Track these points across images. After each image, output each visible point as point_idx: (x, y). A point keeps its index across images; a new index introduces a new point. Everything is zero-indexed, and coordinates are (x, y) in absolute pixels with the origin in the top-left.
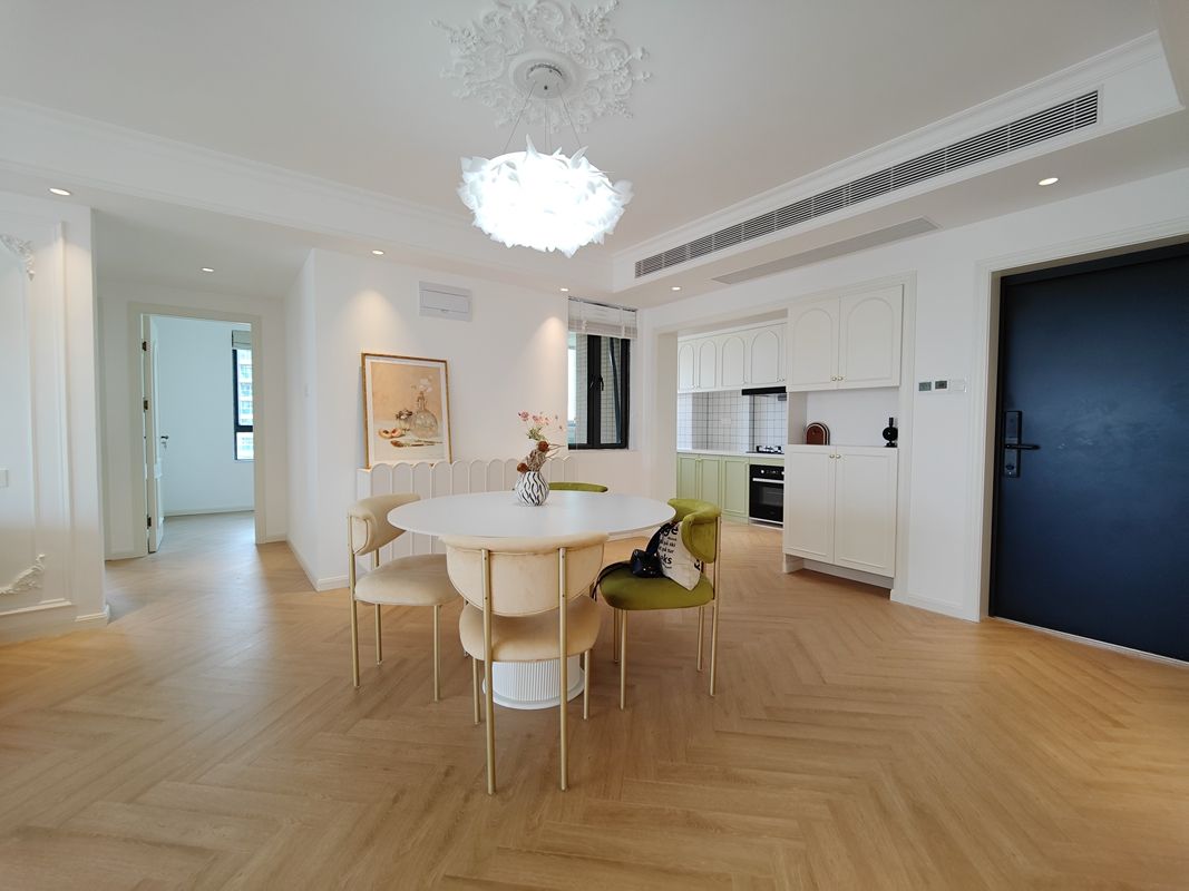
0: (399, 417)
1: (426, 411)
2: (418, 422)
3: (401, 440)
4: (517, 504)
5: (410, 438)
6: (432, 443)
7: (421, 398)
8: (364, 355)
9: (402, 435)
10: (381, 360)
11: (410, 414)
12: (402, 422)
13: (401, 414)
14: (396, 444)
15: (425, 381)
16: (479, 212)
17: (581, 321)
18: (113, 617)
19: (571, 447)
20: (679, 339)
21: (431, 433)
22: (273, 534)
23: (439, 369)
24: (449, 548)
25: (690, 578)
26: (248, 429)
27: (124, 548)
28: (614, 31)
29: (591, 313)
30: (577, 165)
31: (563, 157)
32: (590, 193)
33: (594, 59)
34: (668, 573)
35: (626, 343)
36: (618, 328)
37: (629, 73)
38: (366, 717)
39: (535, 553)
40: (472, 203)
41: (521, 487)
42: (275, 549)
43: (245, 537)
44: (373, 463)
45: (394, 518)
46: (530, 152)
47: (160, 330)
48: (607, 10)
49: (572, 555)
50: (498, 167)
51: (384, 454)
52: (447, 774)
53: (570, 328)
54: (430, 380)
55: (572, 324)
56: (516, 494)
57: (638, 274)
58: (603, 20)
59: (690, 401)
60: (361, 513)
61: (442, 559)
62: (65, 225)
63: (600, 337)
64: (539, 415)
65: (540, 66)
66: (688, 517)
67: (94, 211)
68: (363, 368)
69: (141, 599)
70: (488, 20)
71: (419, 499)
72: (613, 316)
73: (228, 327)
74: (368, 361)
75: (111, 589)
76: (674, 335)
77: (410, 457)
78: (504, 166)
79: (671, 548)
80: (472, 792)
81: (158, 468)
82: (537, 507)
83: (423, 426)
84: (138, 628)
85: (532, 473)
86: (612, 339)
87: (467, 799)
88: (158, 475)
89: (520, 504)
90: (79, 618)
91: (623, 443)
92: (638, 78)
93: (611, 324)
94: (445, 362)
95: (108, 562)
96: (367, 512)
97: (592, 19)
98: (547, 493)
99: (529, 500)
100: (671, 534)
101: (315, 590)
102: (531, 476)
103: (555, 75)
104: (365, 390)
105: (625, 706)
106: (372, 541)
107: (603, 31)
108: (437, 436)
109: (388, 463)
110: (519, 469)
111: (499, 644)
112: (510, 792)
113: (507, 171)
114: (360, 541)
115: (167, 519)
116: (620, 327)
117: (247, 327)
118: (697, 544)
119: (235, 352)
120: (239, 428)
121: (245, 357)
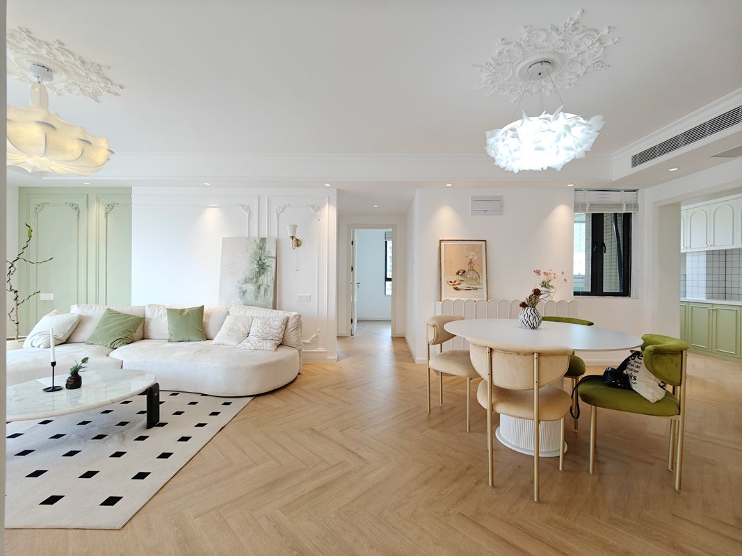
0: (458, 274)
1: (473, 270)
2: (469, 276)
3: (459, 287)
4: (519, 327)
5: (463, 285)
6: (476, 289)
7: (471, 263)
8: (441, 241)
9: (459, 284)
10: (450, 243)
11: (464, 271)
12: (460, 277)
13: (459, 272)
14: (456, 289)
15: (473, 253)
16: (497, 158)
17: (586, 205)
18: (338, 360)
19: (576, 294)
20: (682, 208)
21: (475, 283)
22: (399, 333)
23: (481, 245)
24: (471, 346)
25: (653, 394)
26: (390, 280)
27: (344, 332)
28: (584, 26)
29: (595, 197)
30: (556, 118)
31: (548, 115)
32: (567, 132)
33: (572, 47)
34: (634, 387)
35: (627, 217)
36: (620, 205)
37: (601, 44)
38: (432, 428)
39: (518, 354)
40: (492, 154)
41: (522, 316)
42: (399, 339)
43: (387, 333)
44: (443, 299)
45: (448, 328)
46: (525, 119)
47: (358, 235)
48: (576, 18)
49: (543, 359)
50: (506, 133)
51: (449, 295)
52: (468, 468)
53: (575, 211)
54: (476, 252)
55: (577, 207)
56: (519, 321)
57: (634, 164)
58: (574, 24)
59: (703, 258)
60: (432, 323)
61: (468, 354)
62: (329, 197)
63: (603, 214)
64: (549, 272)
65: (535, 64)
66: (649, 347)
67: (338, 190)
68: (440, 248)
69: (348, 354)
70: (500, 53)
71: (463, 319)
72: (613, 198)
73: (383, 231)
74: (443, 244)
75: (338, 348)
76: (676, 207)
77: (463, 296)
78: (509, 131)
79: (636, 369)
80: (480, 481)
81: (355, 297)
82: (533, 330)
83: (472, 279)
84: (347, 365)
85: (530, 309)
86: (615, 214)
87: (477, 484)
88: (355, 301)
89: (521, 327)
90: (329, 357)
91: (625, 291)
92: (608, 44)
93: (614, 203)
94: (485, 241)
95: (338, 337)
96: (436, 323)
97: (566, 27)
98: (540, 322)
99: (527, 325)
100: (637, 359)
101: (414, 363)
102: (529, 311)
103: (546, 66)
104: (440, 259)
105: (593, 472)
106: (437, 338)
107: (576, 29)
108: (479, 284)
109: (451, 299)
110: (521, 306)
111: (496, 403)
112: (502, 490)
113: (510, 133)
114: (431, 337)
115: (358, 320)
116: (621, 204)
117: (390, 230)
118: (657, 368)
119: (386, 242)
120: (387, 279)
121: (390, 244)
